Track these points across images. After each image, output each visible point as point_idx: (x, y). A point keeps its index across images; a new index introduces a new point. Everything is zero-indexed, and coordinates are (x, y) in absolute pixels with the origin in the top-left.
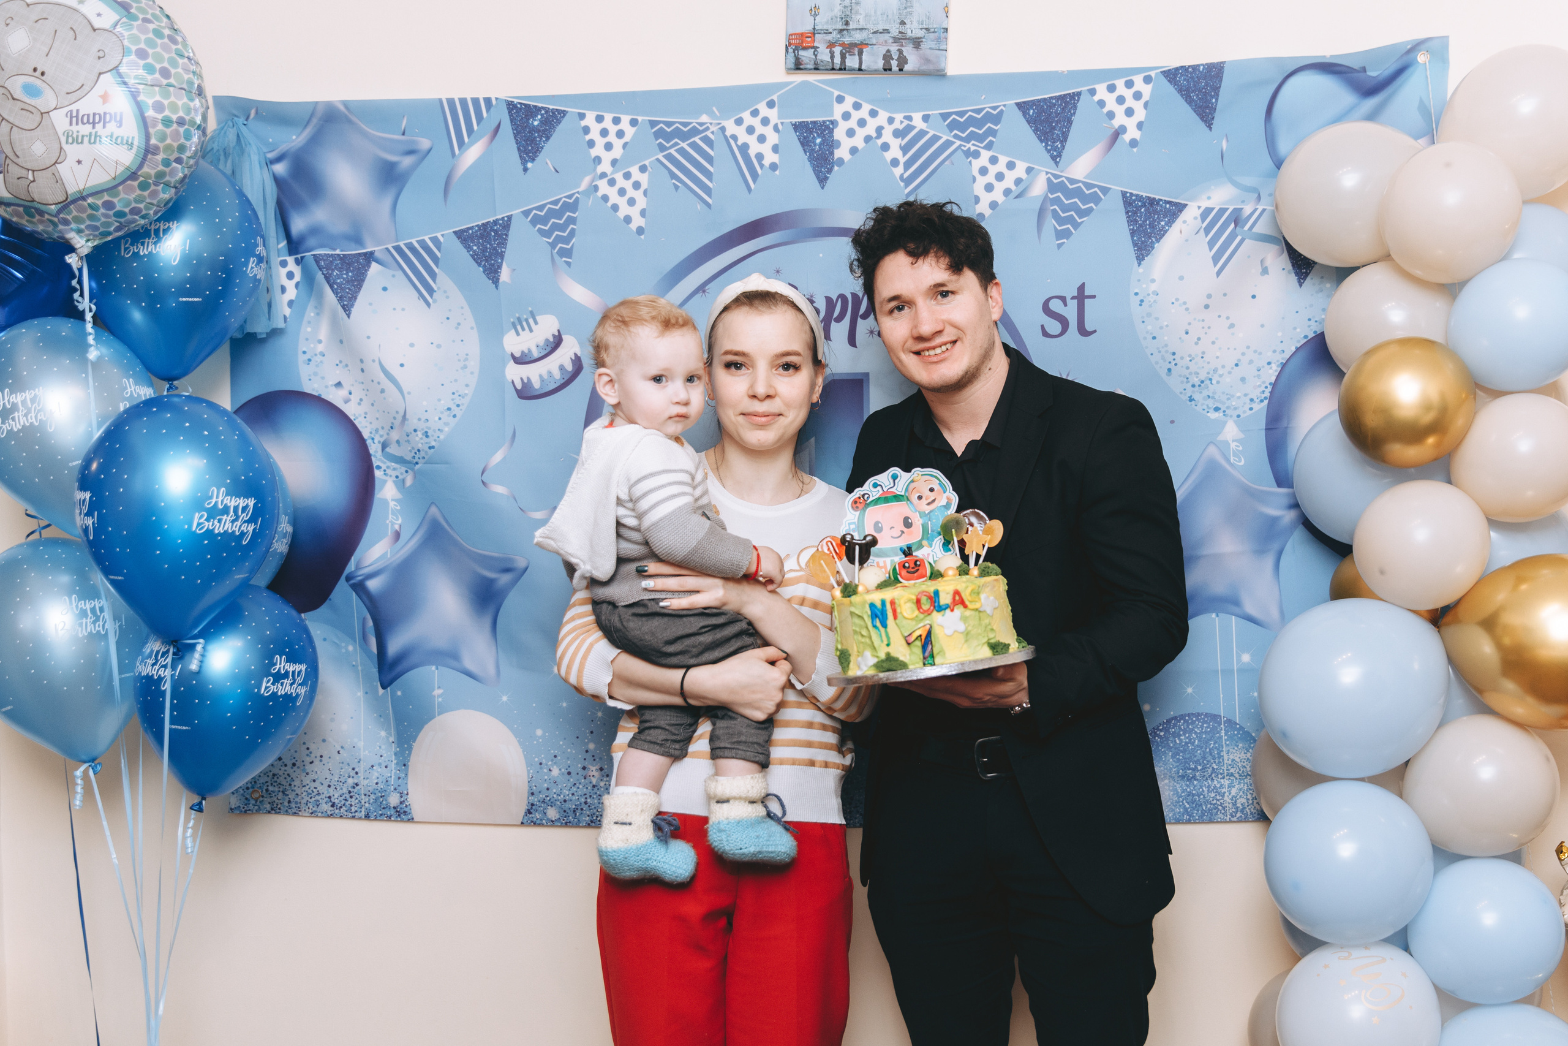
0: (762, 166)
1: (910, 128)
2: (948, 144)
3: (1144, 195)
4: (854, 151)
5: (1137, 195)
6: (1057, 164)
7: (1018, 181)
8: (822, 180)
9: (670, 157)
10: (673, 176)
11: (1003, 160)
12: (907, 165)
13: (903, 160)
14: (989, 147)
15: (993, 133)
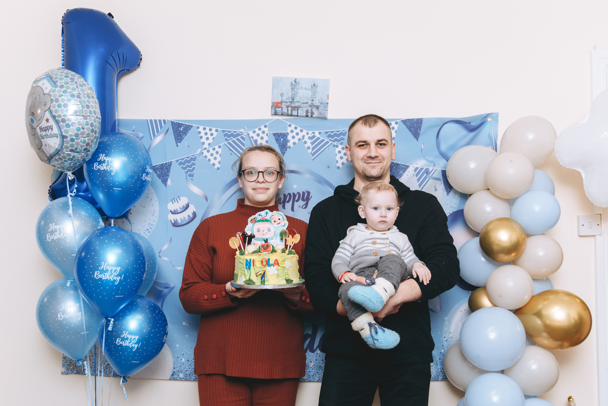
2: (327, 142)
9: (229, 143)
10: (230, 150)
12: (313, 149)
13: (311, 147)
14: (341, 144)
15: (343, 139)
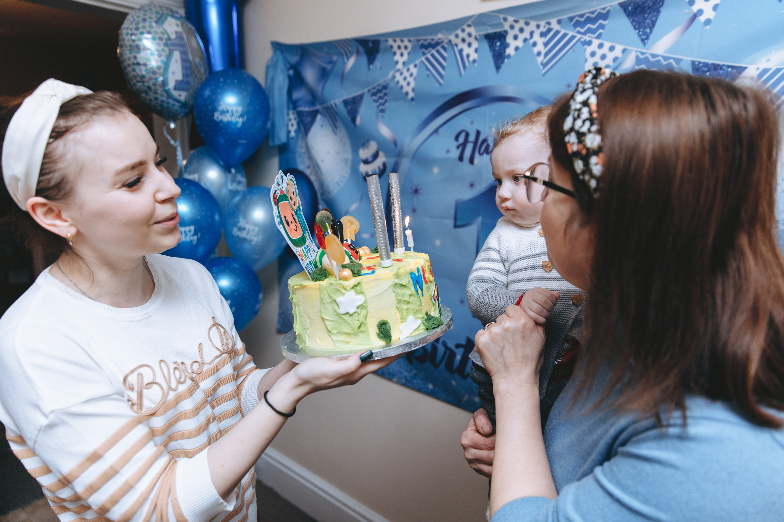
0: (468, 61)
1: (549, 30)
2: (573, 37)
3: (710, 62)
4: (517, 49)
5: (704, 63)
6: (645, 44)
7: (615, 59)
8: (498, 68)
9: (427, 59)
10: (428, 69)
11: (607, 45)
12: (546, 54)
13: (544, 51)
14: (598, 37)
15: (602, 27)
